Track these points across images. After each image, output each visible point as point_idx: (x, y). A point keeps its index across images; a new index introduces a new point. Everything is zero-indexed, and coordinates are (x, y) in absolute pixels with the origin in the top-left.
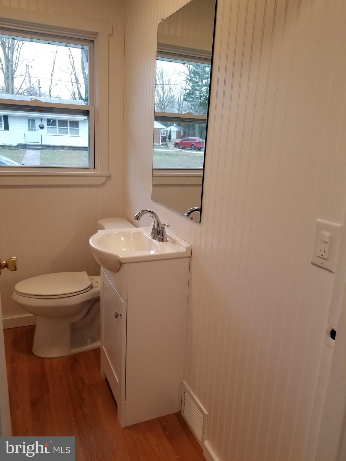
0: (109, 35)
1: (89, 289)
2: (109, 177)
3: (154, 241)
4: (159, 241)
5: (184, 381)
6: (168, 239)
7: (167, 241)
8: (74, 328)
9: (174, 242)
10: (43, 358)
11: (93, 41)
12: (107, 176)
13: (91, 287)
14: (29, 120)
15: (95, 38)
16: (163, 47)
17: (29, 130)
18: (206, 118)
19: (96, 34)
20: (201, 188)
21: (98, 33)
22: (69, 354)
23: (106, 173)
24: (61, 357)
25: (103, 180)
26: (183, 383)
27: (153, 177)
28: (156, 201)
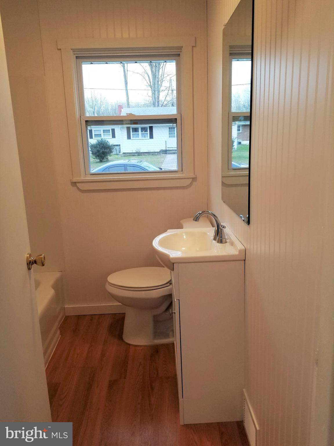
0: (193, 47)
1: (168, 284)
2: (194, 179)
3: (214, 241)
4: (218, 242)
5: (244, 390)
6: (228, 241)
7: (226, 242)
8: (156, 320)
9: (232, 244)
10: (129, 345)
11: (180, 54)
12: (193, 178)
13: (170, 283)
14: (170, 128)
15: (181, 52)
16: (245, 48)
17: (170, 137)
18: (249, 115)
19: (181, 48)
20: (248, 187)
21: (182, 47)
22: (153, 344)
23: (192, 175)
24: (145, 346)
25: (188, 182)
26: (243, 391)
27: (222, 177)
28: (224, 202)
